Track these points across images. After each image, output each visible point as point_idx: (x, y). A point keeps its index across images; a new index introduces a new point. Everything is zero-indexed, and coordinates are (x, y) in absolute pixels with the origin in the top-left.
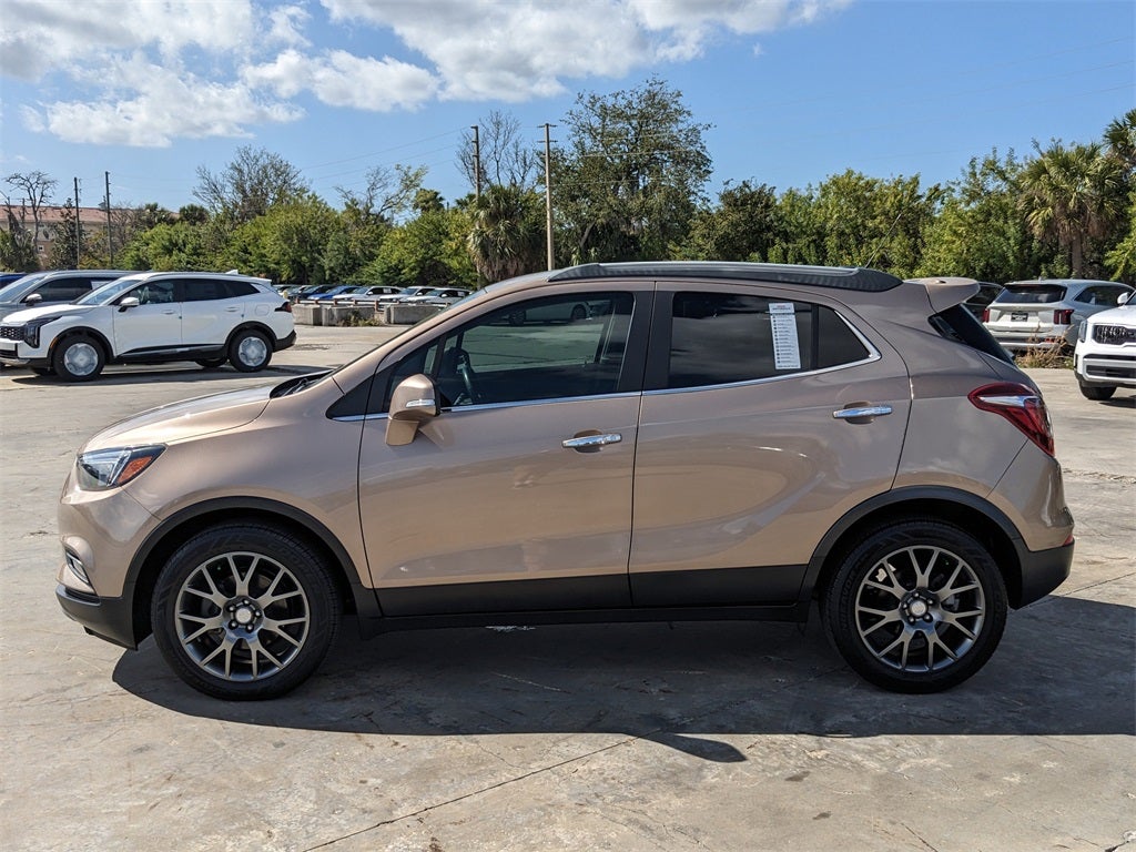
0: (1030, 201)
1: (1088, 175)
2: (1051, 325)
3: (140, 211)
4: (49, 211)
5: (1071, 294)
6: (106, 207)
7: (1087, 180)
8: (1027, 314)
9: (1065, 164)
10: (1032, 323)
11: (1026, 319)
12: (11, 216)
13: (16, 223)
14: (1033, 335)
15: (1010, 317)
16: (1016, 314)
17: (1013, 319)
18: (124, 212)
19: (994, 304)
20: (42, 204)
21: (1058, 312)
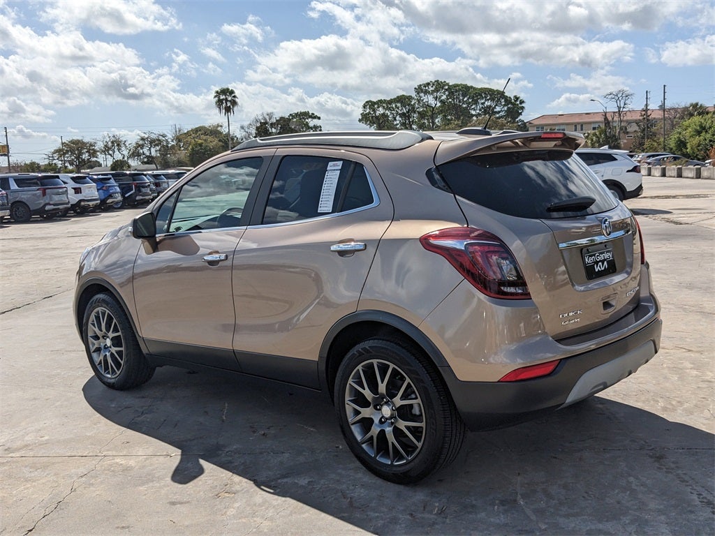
3: (686, 109)
4: (628, 113)
6: (662, 108)
12: (606, 119)
13: (609, 122)
18: (675, 110)
20: (624, 109)
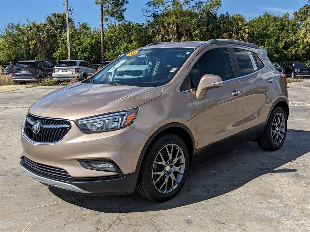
0: (28, 38)
1: (45, 31)
2: (74, 73)
5: (78, 64)
7: (45, 32)
8: (67, 70)
9: (38, 27)
10: (69, 72)
11: (66, 72)
14: (71, 76)
15: (62, 71)
16: (63, 70)
17: (63, 72)
19: (55, 67)
21: (76, 69)
